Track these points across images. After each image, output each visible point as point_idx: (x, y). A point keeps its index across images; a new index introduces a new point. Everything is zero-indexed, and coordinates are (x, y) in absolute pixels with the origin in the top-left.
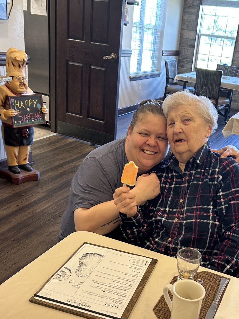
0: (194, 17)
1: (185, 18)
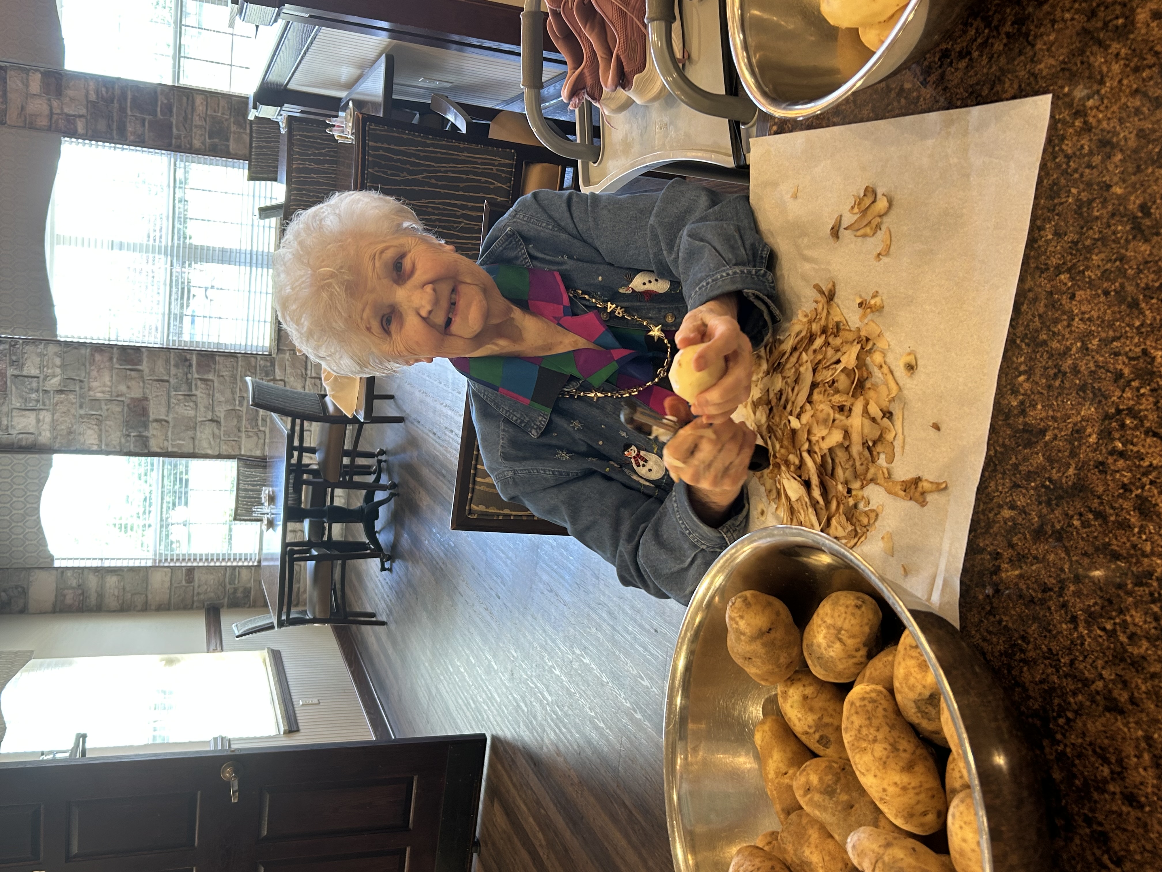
0: (112, 581)
1: (113, 604)
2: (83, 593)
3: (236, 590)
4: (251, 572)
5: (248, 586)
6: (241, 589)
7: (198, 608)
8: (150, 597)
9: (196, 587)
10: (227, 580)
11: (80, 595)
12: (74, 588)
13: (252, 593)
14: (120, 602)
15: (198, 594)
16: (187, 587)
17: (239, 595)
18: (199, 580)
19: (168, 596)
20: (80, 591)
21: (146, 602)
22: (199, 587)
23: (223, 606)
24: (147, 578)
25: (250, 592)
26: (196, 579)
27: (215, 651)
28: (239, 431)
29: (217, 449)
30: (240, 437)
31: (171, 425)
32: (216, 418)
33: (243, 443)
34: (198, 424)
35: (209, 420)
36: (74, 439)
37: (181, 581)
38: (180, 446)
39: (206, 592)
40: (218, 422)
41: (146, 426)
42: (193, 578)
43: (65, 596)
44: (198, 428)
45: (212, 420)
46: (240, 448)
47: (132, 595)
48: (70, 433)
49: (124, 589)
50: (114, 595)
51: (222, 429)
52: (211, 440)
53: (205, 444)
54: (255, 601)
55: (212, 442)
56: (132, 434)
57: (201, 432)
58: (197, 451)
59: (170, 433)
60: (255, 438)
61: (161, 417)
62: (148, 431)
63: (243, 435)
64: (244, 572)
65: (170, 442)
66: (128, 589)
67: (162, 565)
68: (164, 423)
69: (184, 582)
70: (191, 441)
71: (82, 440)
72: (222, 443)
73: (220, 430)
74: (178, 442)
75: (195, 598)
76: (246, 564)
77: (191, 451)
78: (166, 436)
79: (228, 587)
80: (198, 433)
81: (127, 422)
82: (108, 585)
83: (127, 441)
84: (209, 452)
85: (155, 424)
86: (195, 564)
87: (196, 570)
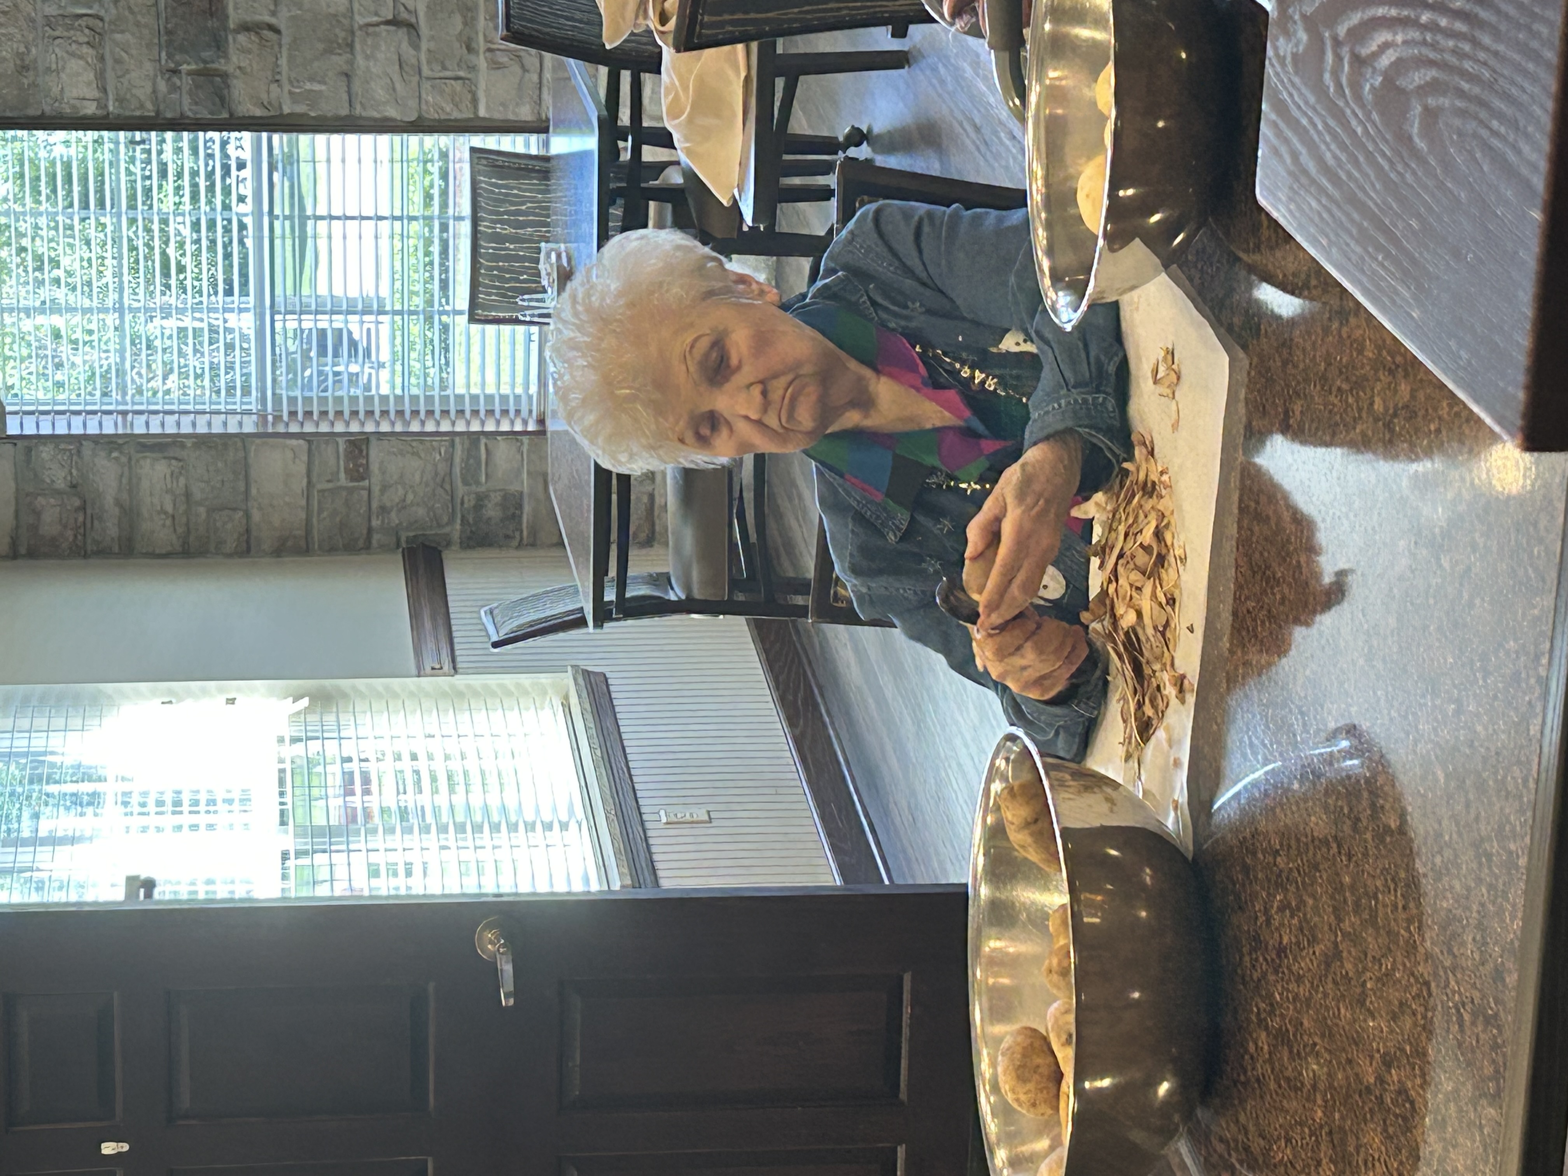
0: (155, 473)
1: (163, 535)
2: (83, 508)
3: (481, 500)
4: (520, 451)
5: (514, 488)
6: (496, 498)
7: (384, 548)
8: (256, 516)
9: (376, 490)
10: (457, 470)
11: (77, 510)
12: (58, 492)
13: (527, 509)
14: (180, 530)
15: (383, 509)
16: (351, 491)
17: (492, 511)
18: (383, 472)
19: (303, 515)
20: (77, 503)
21: (248, 531)
22: (384, 488)
23: (448, 544)
24: (247, 466)
25: (520, 506)
26: (375, 468)
27: (436, 671)
28: (470, 49)
29: (413, 103)
30: (473, 68)
31: (286, 40)
32: (404, 15)
33: (482, 85)
34: (358, 33)
35: (388, 23)
36: (34, 85)
37: (335, 476)
38: (312, 98)
39: (402, 506)
40: (412, 27)
41: (219, 45)
42: (367, 466)
43: (37, 514)
44: (358, 46)
45: (394, 22)
46: (475, 101)
47: (211, 511)
48: (23, 68)
49: (188, 495)
50: (163, 511)
51: (424, 45)
52: (396, 77)
53: (380, 93)
54: (534, 531)
55: (398, 86)
56: (184, 67)
57: (367, 58)
58: (358, 111)
59: (283, 61)
60: (517, 69)
61: (258, 18)
62: (226, 56)
63: (482, 62)
64: (503, 451)
65: (287, 87)
66: (198, 495)
67: (281, 429)
68: (267, 33)
69: (343, 480)
70: (342, 84)
71: (55, 91)
72: (426, 85)
73: (417, 48)
74: (308, 86)
75: (375, 523)
76: (505, 427)
77: (344, 112)
78: (276, 70)
79: (461, 490)
80: (360, 61)
81: (169, 33)
82: (145, 484)
83: (174, 88)
84: (392, 112)
85: (242, 38)
86: (370, 428)
87: (373, 442)
